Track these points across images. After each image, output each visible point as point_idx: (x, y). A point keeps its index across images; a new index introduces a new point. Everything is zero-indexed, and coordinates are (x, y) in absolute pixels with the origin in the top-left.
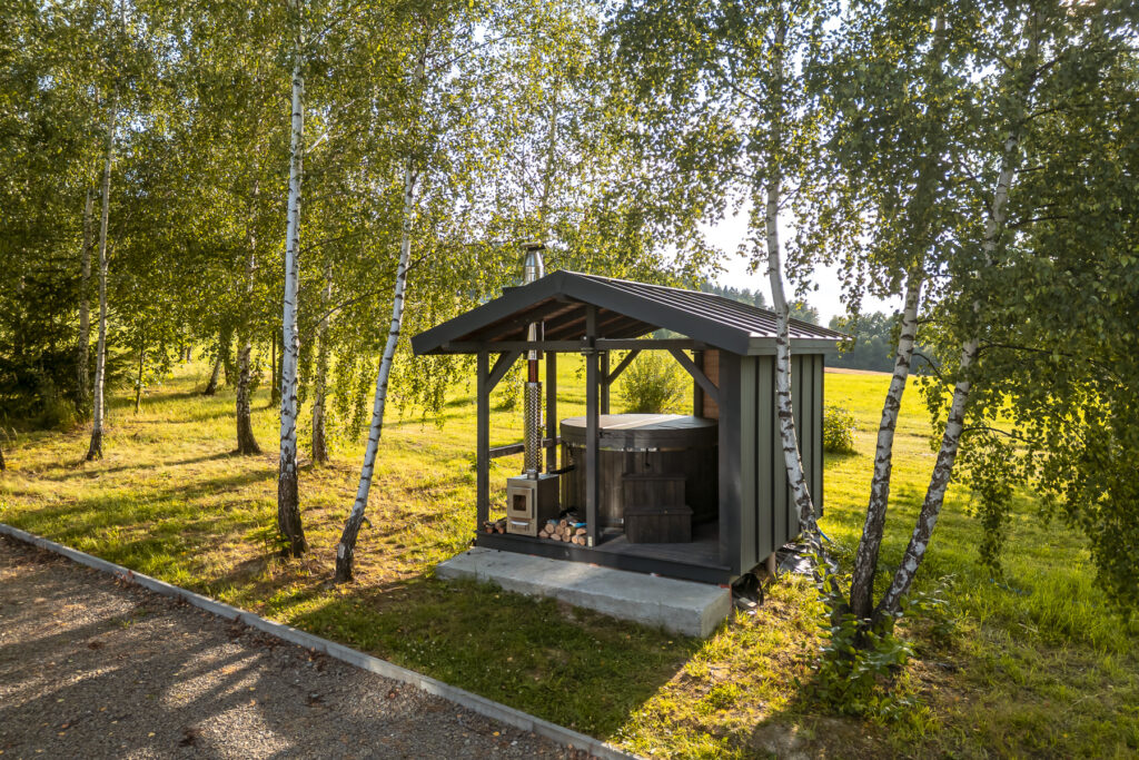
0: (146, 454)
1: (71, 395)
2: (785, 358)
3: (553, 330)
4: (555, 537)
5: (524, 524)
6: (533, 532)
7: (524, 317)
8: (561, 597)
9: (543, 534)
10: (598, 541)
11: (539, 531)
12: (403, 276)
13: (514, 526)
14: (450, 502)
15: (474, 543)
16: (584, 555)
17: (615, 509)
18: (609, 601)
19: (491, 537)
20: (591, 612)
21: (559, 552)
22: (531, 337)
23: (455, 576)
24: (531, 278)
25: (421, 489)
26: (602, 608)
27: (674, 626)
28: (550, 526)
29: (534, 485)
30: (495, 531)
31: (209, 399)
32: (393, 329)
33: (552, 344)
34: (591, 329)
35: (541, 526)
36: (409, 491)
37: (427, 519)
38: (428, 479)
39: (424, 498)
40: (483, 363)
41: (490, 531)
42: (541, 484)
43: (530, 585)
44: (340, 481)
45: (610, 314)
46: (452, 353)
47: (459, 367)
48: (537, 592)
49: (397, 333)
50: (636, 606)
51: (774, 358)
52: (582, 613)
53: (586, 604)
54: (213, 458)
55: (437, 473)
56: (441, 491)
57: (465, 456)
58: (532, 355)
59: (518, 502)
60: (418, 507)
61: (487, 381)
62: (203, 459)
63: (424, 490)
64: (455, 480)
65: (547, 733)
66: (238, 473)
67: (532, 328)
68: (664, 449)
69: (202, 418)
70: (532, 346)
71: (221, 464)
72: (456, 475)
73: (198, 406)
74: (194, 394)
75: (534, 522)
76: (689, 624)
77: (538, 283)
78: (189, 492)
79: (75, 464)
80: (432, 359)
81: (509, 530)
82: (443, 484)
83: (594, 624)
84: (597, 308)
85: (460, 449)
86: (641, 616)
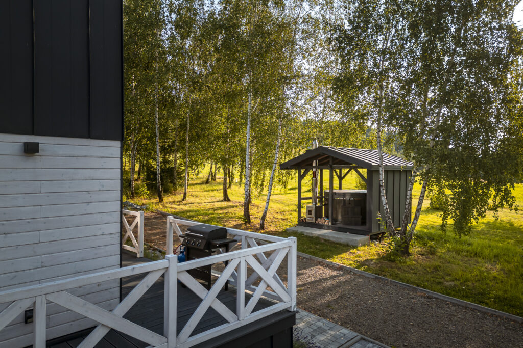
0: (197, 200)
1: (171, 182)
2: (382, 171)
3: (321, 163)
4: (320, 223)
5: (311, 219)
6: (314, 221)
7: (311, 159)
8: (320, 237)
9: (317, 222)
10: (332, 224)
11: (316, 221)
12: (278, 148)
13: (308, 220)
14: (290, 216)
15: (297, 225)
16: (328, 228)
17: (340, 217)
18: (334, 237)
19: (302, 222)
20: (329, 240)
21: (321, 227)
22: (314, 165)
23: (291, 231)
24: (314, 148)
25: (281, 212)
26: (332, 239)
27: (350, 244)
28: (319, 220)
29: (314, 207)
30: (303, 221)
31: (208, 185)
32: (275, 162)
33: (321, 167)
34: (331, 162)
35: (316, 220)
36: (277, 213)
37: (284, 219)
38: (283, 210)
39: (282, 214)
40: (300, 172)
41: (301, 221)
42: (316, 208)
43: (312, 234)
44: (256, 209)
45: (336, 159)
46: (291, 169)
47: (293, 174)
48: (314, 235)
49: (276, 163)
50: (341, 238)
51: (379, 171)
52: (326, 240)
53: (327, 238)
54: (217, 202)
55: (286, 208)
56: (287, 213)
57: (295, 205)
58: (314, 170)
59: (309, 212)
60: (280, 216)
61: (301, 178)
62: (214, 202)
63: (282, 213)
64: (291, 211)
65: (313, 258)
66: (225, 206)
67: (314, 162)
68: (356, 199)
69: (209, 191)
70: (314, 167)
71: (219, 203)
72: (291, 209)
73: (205, 187)
74: (202, 184)
75: (314, 219)
76: (355, 243)
77: (316, 149)
78: (214, 210)
79: (180, 202)
80: (284, 171)
81: (307, 221)
82: (288, 211)
83: (329, 243)
84: (333, 157)
85: (293, 203)
86: (342, 241)
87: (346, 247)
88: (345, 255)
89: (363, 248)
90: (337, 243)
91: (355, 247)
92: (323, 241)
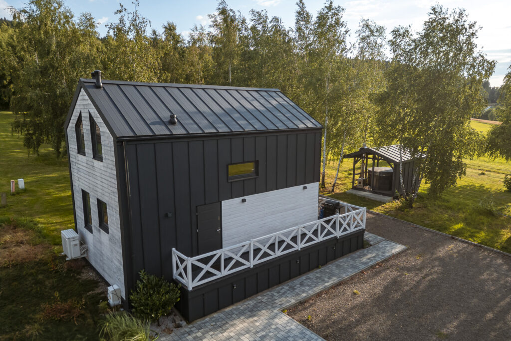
4: (365, 188)
6: (362, 188)
8: (366, 197)
10: (373, 190)
16: (370, 192)
23: (348, 193)
26: (372, 199)
29: (362, 180)
40: (354, 159)
41: (354, 187)
42: (364, 180)
50: (377, 198)
53: (370, 198)
58: (363, 159)
59: (360, 183)
61: (355, 162)
67: (364, 154)
70: (363, 157)
75: (362, 186)
76: (385, 201)
77: (365, 148)
81: (358, 187)
87: (380, 203)
88: (379, 208)
89: (389, 204)
90: (375, 201)
91: (384, 203)
92: (367, 199)
